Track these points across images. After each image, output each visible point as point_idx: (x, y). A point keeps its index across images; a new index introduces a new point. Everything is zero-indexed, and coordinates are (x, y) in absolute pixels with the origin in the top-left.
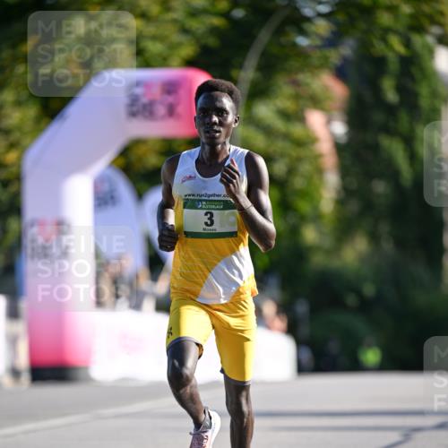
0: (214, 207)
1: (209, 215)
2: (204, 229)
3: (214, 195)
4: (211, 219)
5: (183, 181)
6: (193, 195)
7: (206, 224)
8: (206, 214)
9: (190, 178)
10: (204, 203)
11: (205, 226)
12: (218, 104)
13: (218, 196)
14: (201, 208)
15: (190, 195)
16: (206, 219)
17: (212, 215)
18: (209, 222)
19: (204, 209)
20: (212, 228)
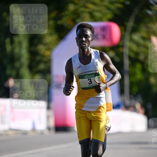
0: (91, 76)
1: (90, 80)
2: (89, 86)
3: (90, 71)
4: (90, 81)
5: (77, 69)
6: (82, 73)
7: (89, 83)
8: (88, 80)
9: (79, 67)
10: (87, 76)
11: (89, 85)
12: (86, 33)
13: (92, 71)
14: (86, 78)
15: (81, 74)
16: (89, 82)
17: (91, 80)
18: (90, 83)
19: (87, 78)
20: (91, 85)
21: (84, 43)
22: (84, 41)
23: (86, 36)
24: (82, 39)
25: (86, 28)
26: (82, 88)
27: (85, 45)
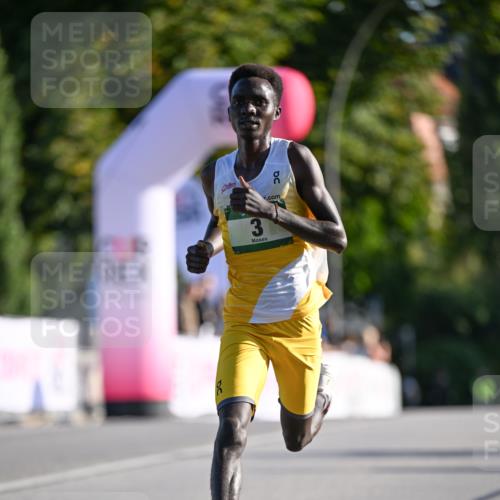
1: (256, 223)
2: (253, 241)
4: (258, 227)
5: (223, 191)
7: (254, 233)
8: (252, 222)
9: (230, 185)
11: (254, 237)
12: (257, 92)
16: (252, 228)
17: (259, 223)
18: (257, 231)
20: (261, 237)
21: (253, 118)
22: (252, 113)
23: (260, 101)
24: (247, 107)
25: (256, 79)
26: (234, 248)
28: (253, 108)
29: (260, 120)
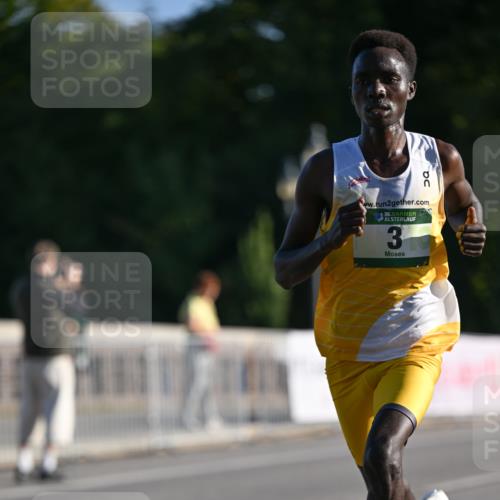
0: (402, 219)
1: (395, 232)
2: (387, 254)
3: (402, 202)
4: (397, 237)
6: (370, 205)
8: (390, 231)
10: (387, 214)
11: (388, 249)
12: (386, 67)
13: (408, 203)
14: (383, 222)
16: (390, 238)
17: (399, 232)
18: (395, 242)
19: (388, 223)
20: (398, 251)
21: (385, 102)
22: (382, 96)
23: (389, 77)
24: (375, 87)
25: (383, 48)
26: (357, 261)
27: (389, 108)
28: (382, 88)
29: (392, 104)
